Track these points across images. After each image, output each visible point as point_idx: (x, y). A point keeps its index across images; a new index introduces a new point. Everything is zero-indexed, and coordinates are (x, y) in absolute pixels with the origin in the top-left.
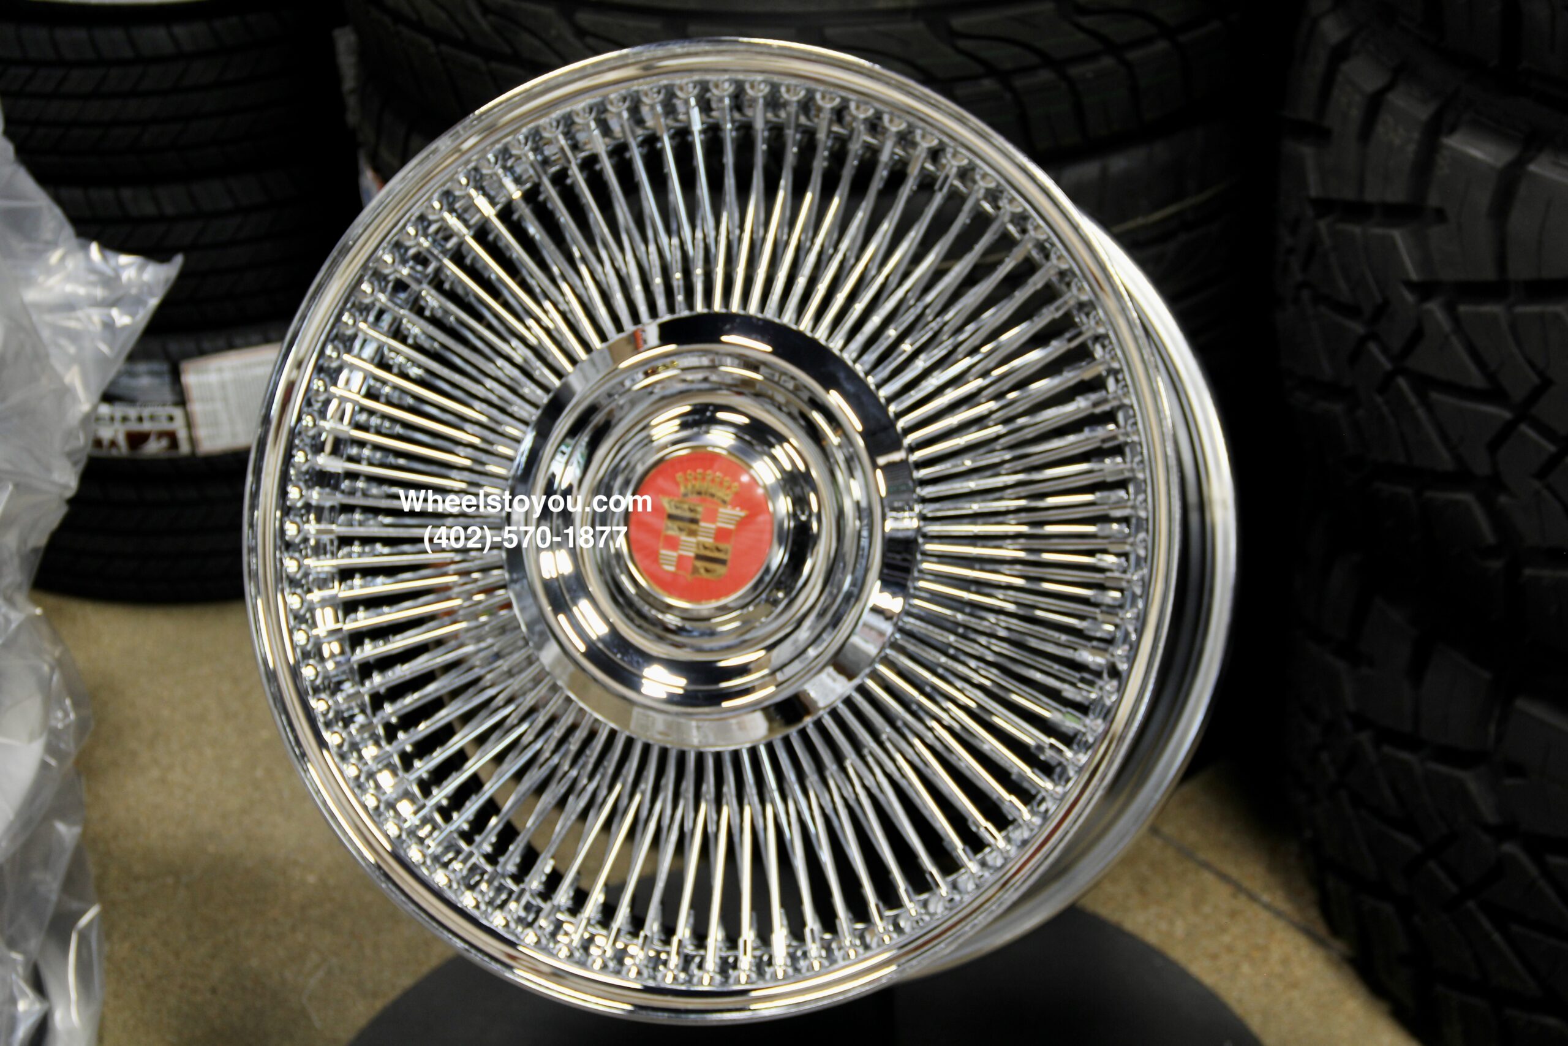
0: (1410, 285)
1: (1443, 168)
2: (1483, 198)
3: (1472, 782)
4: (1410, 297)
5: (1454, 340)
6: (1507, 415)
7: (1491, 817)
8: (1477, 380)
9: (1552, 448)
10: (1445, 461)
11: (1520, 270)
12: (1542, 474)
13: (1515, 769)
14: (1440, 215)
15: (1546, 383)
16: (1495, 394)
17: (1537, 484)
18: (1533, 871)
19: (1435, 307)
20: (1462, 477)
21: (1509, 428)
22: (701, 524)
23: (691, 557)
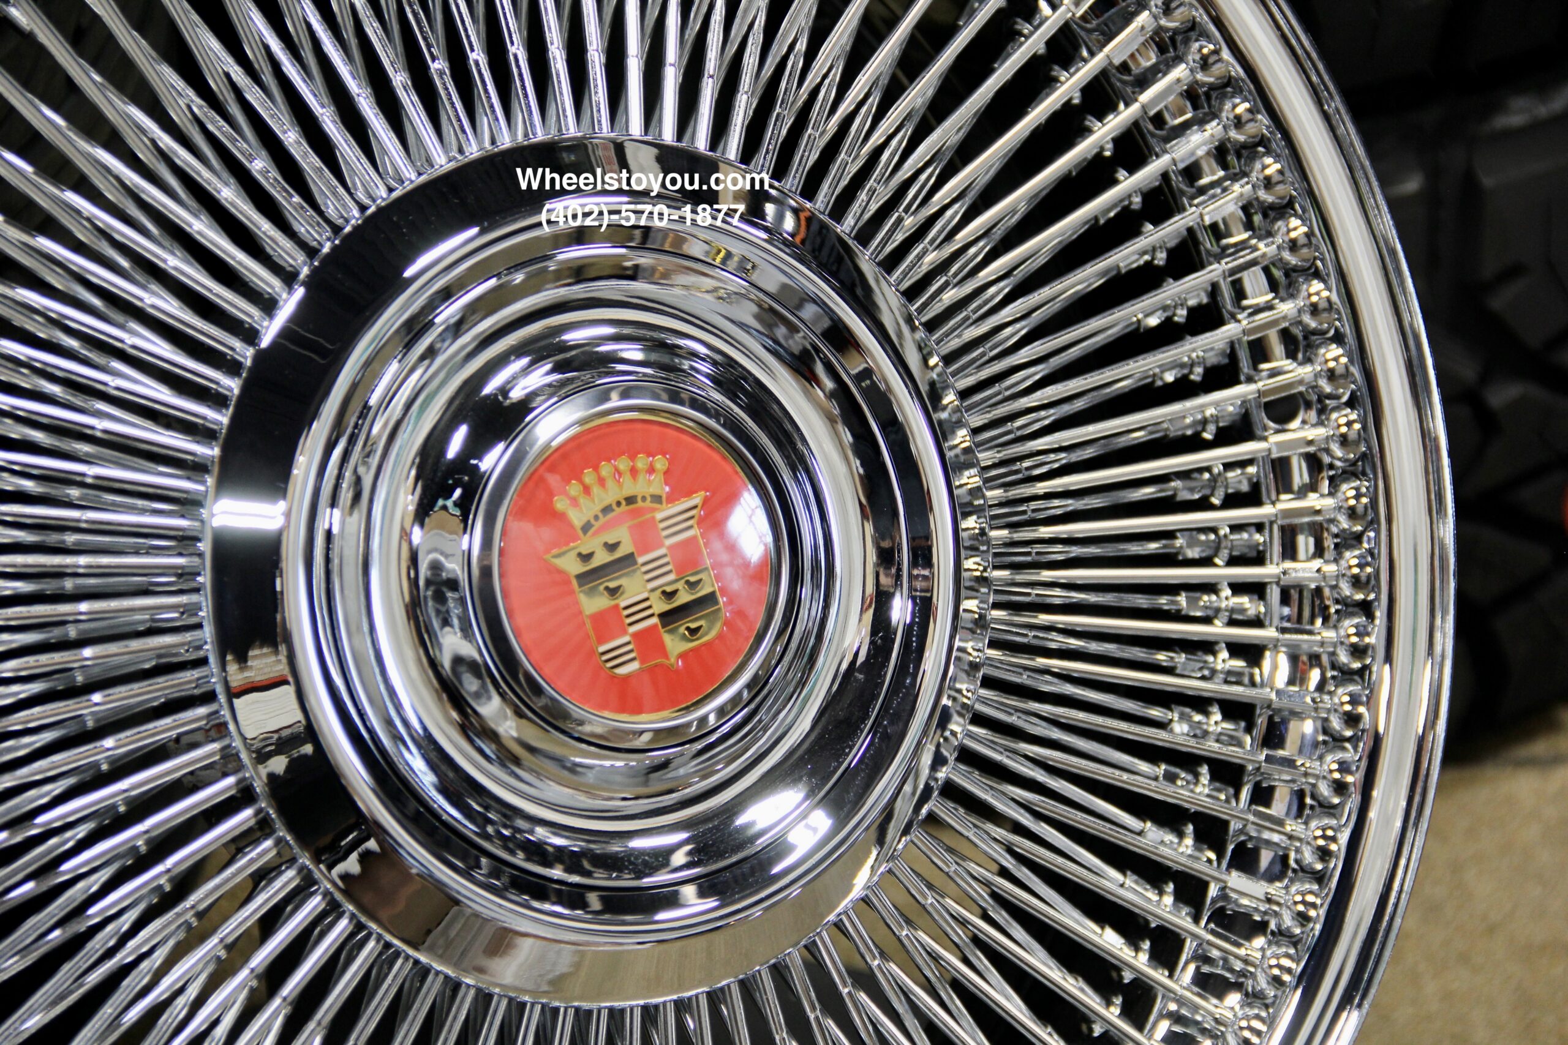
22: (641, 560)
23: (655, 626)
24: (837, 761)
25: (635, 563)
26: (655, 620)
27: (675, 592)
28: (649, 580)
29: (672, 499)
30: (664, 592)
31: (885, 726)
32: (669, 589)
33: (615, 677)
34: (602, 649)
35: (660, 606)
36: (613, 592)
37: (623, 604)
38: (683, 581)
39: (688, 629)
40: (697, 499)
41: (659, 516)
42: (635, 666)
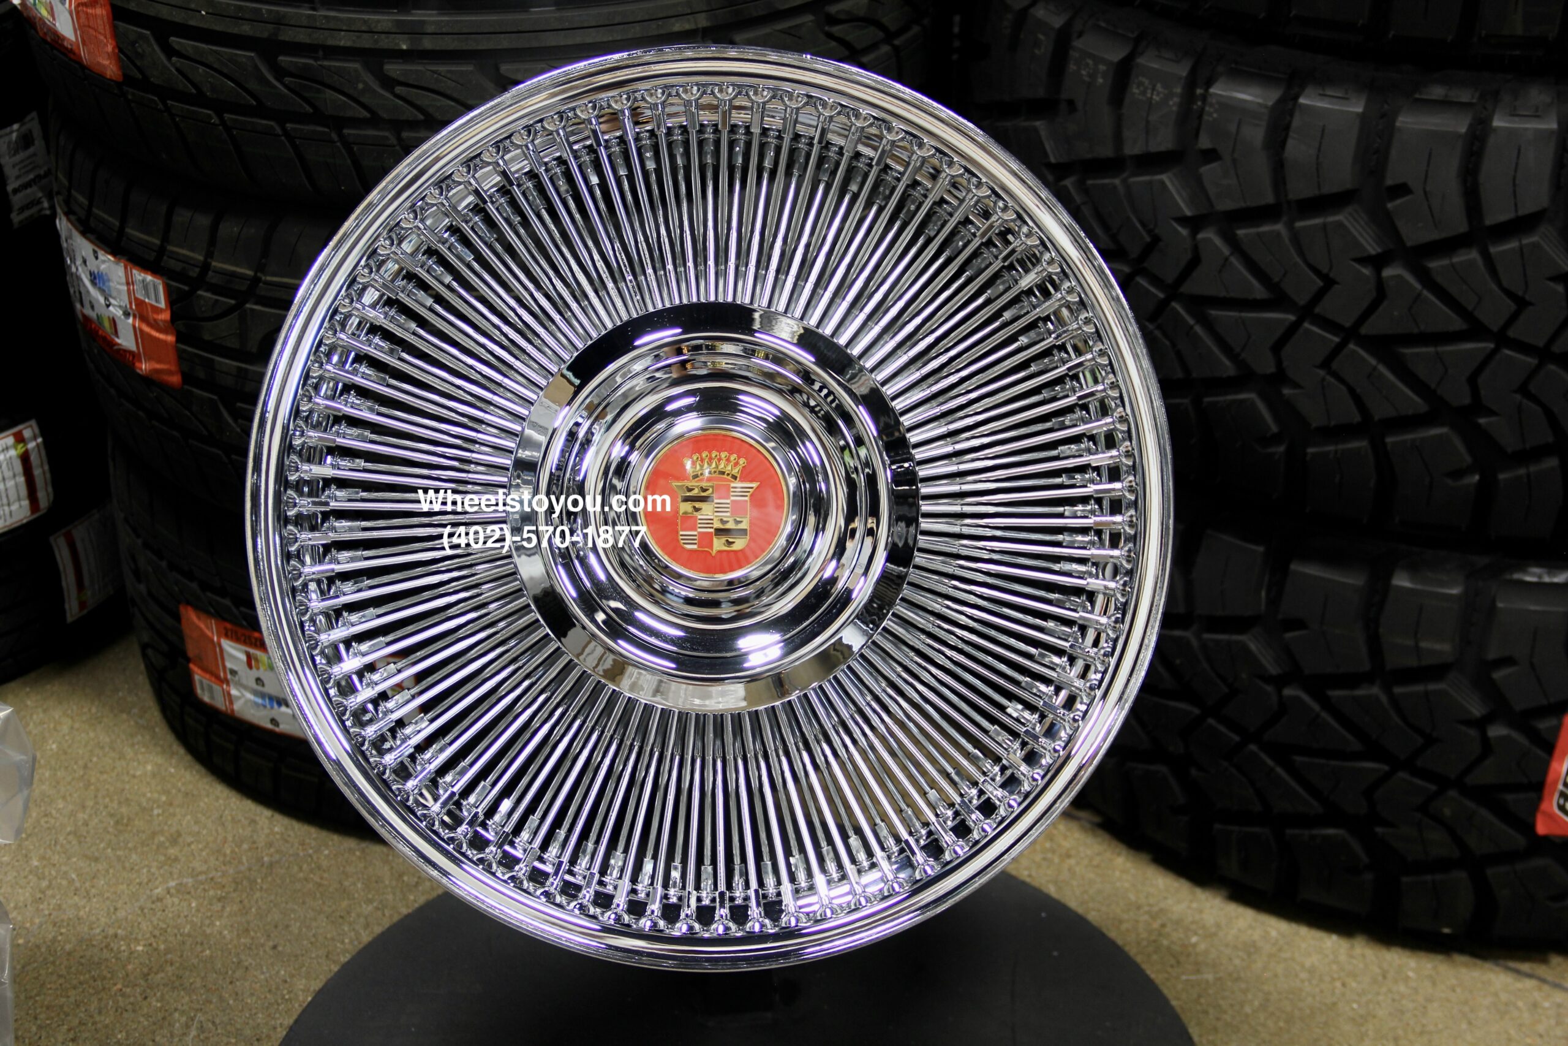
0: (1183, 220)
1: (1212, 114)
2: (1256, 134)
3: (1252, 642)
4: (1184, 232)
5: (1233, 260)
6: (1292, 318)
7: (1273, 670)
8: (1259, 291)
9: (1336, 339)
10: (1228, 368)
11: (1299, 188)
12: (1326, 364)
13: (1298, 624)
14: (1211, 155)
15: (1329, 283)
16: (1278, 300)
17: (1322, 373)
18: (1316, 707)
19: (1210, 235)
20: (1245, 378)
21: (1294, 328)
22: (716, 501)
23: (711, 533)
25: (713, 501)
26: (712, 530)
27: (728, 522)
28: (717, 512)
29: (742, 480)
30: (721, 520)
32: (725, 519)
33: (683, 548)
34: (681, 533)
35: (717, 525)
36: (697, 510)
37: (700, 517)
38: (733, 518)
39: (727, 540)
40: (754, 485)
41: (733, 485)
42: (695, 547)
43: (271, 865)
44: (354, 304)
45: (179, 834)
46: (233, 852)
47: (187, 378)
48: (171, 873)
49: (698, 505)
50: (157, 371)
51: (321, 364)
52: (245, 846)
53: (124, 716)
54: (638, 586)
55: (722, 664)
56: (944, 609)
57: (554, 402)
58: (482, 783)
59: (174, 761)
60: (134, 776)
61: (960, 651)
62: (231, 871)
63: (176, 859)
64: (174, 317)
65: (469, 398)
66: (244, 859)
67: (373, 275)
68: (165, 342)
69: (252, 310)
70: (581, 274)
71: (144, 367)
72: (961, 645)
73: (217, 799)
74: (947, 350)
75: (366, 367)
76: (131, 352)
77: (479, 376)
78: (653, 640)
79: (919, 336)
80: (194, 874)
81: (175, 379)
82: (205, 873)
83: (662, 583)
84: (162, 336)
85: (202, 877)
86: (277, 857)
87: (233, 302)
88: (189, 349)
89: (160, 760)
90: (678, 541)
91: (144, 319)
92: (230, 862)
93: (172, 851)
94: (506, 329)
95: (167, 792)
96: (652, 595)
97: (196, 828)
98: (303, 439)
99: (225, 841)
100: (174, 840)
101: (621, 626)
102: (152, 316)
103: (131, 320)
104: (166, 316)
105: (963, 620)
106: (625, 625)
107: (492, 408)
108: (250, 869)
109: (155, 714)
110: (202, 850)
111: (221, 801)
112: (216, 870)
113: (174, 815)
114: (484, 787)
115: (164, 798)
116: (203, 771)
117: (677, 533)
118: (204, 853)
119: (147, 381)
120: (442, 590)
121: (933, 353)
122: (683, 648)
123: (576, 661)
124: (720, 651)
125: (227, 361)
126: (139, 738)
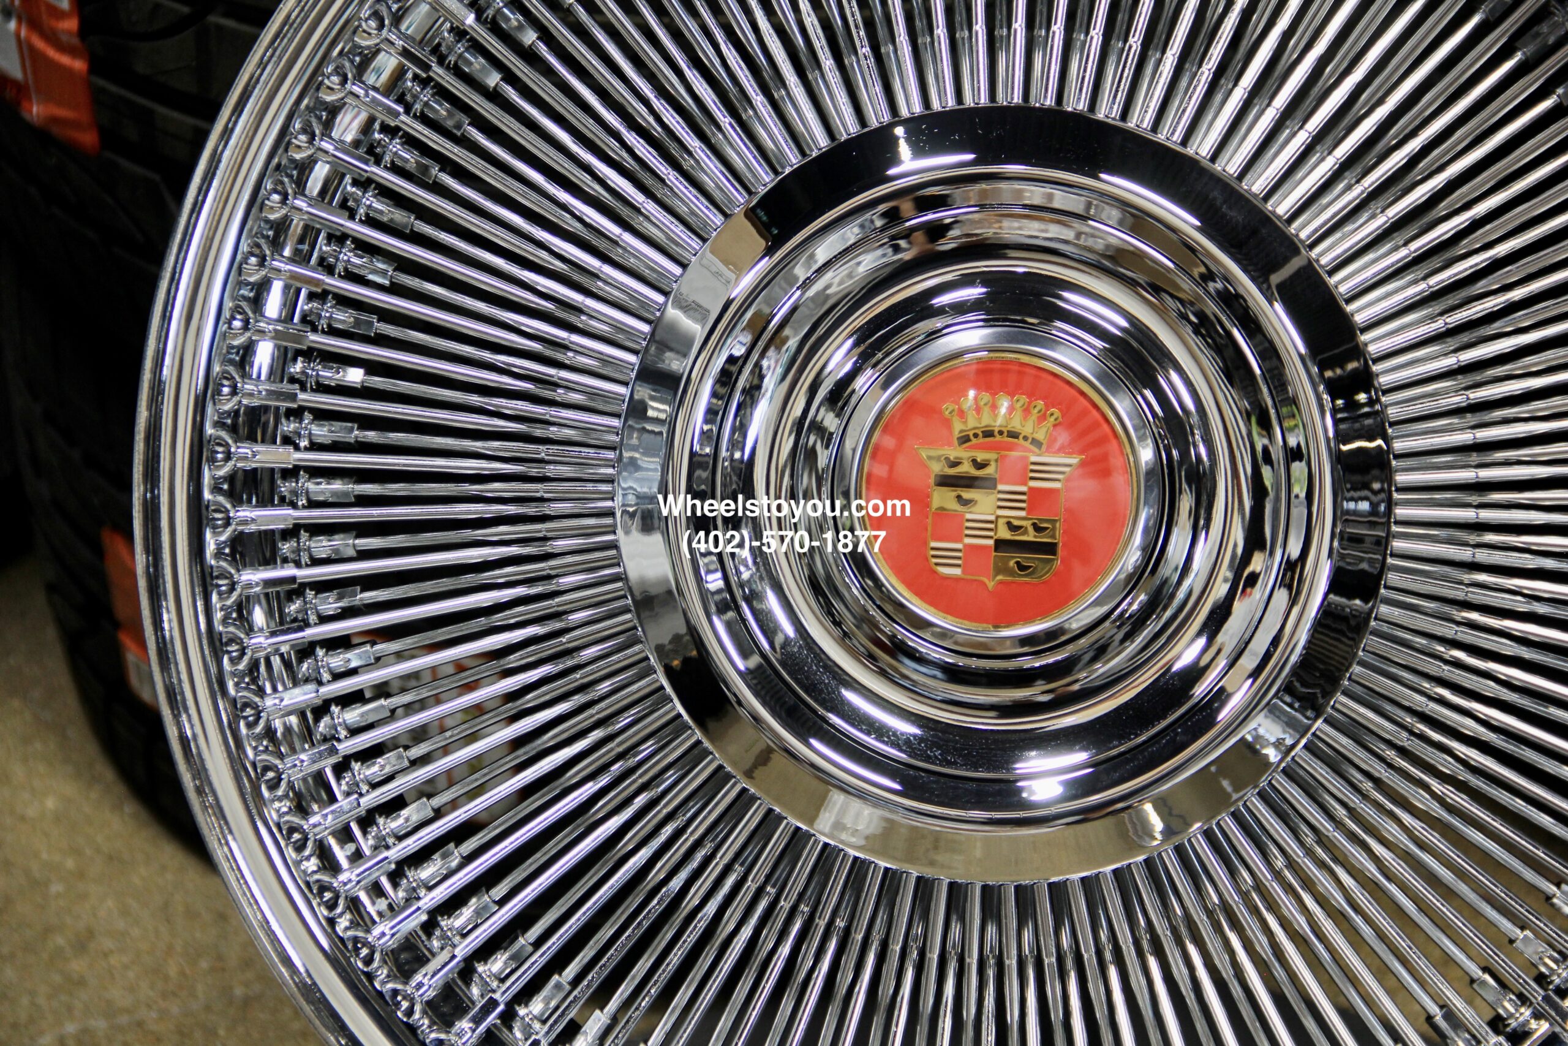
22: (1000, 487)
23: (988, 548)
24: (1120, 742)
25: (995, 487)
26: (991, 542)
27: (1019, 528)
28: (1000, 507)
29: (1053, 449)
30: (1009, 524)
31: (1178, 733)
32: (1016, 523)
33: (935, 572)
34: (933, 544)
35: (1001, 533)
36: (965, 502)
37: (968, 516)
38: (1030, 522)
39: (1018, 563)
40: (1073, 460)
41: (1032, 458)
42: (957, 572)
43: (247, 1002)
44: (348, 86)
45: (91, 934)
46: (182, 973)
47: (108, 136)
48: (70, 1009)
49: (967, 494)
50: (55, 120)
51: (285, 197)
52: (204, 964)
53: (16, 703)
54: (845, 634)
55: (999, 793)
56: (1433, 705)
57: (726, 263)
58: (556, 977)
59: (94, 795)
60: (23, 818)
61: (1462, 787)
62: (175, 1010)
63: (81, 982)
64: (84, 32)
65: (558, 265)
66: (200, 989)
67: (385, 32)
68: (69, 71)
69: (219, 28)
70: (775, 38)
71: (36, 111)
72: (1464, 775)
73: (164, 868)
74: (1467, 206)
75: (375, 196)
76: (14, 83)
77: (578, 225)
78: (870, 741)
79: (1416, 174)
80: (110, 1011)
81: (88, 138)
82: (127, 1011)
83: (895, 636)
84: (65, 60)
85: (123, 1020)
86: (257, 988)
87: (185, 10)
88: (113, 88)
89: (69, 789)
90: (927, 560)
91: (35, 25)
92: (174, 994)
93: (77, 966)
94: (631, 138)
95: (77, 852)
96: (872, 657)
97: (121, 925)
98: (248, 334)
99: (170, 949)
100: (82, 944)
101: (815, 712)
102: (47, 21)
103: (12, 25)
104: (71, 24)
105: (1469, 726)
106: (821, 711)
107: (600, 284)
108: (208, 1008)
109: (69, 702)
110: (126, 967)
111: (169, 877)
112: (149, 1006)
113: (84, 897)
114: (558, 986)
115: (70, 863)
116: (144, 815)
117: (925, 543)
118: (131, 974)
119: (42, 135)
120: (498, 619)
121: (1442, 208)
122: (928, 759)
123: (729, 769)
124: (996, 769)
125: (175, 115)
126: (38, 746)
